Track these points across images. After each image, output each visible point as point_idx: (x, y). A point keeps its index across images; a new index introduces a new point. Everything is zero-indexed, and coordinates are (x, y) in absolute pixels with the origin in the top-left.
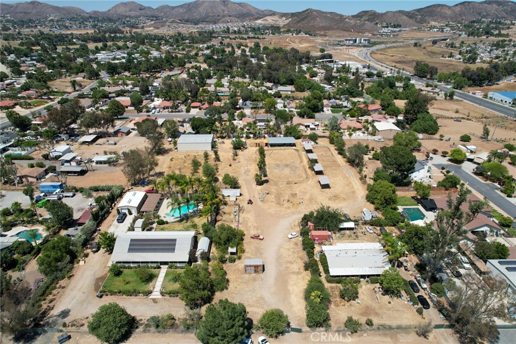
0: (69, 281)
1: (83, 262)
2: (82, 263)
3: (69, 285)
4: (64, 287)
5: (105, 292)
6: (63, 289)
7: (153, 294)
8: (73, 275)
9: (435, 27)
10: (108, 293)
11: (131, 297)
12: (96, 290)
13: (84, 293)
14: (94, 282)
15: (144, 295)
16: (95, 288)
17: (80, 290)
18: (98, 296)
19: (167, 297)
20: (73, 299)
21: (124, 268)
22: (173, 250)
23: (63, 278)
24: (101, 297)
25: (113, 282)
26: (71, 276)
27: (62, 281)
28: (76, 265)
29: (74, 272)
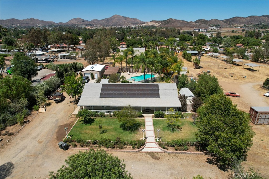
0: (21, 128)
1: (44, 109)
2: (42, 110)
3: (21, 132)
4: (12, 134)
5: (71, 141)
6: (10, 137)
7: (147, 145)
8: (29, 121)
9: (238, 26)
10: (76, 143)
11: (114, 149)
12: (59, 139)
13: (40, 142)
14: (57, 130)
15: (134, 148)
16: (57, 136)
17: (35, 138)
18: (61, 147)
19: (171, 150)
20: (22, 150)
21: (95, 116)
22: (157, 96)
23: (14, 123)
24: (66, 148)
25: (83, 130)
26: (25, 122)
27: (12, 127)
28: (34, 112)
29: (30, 118)
